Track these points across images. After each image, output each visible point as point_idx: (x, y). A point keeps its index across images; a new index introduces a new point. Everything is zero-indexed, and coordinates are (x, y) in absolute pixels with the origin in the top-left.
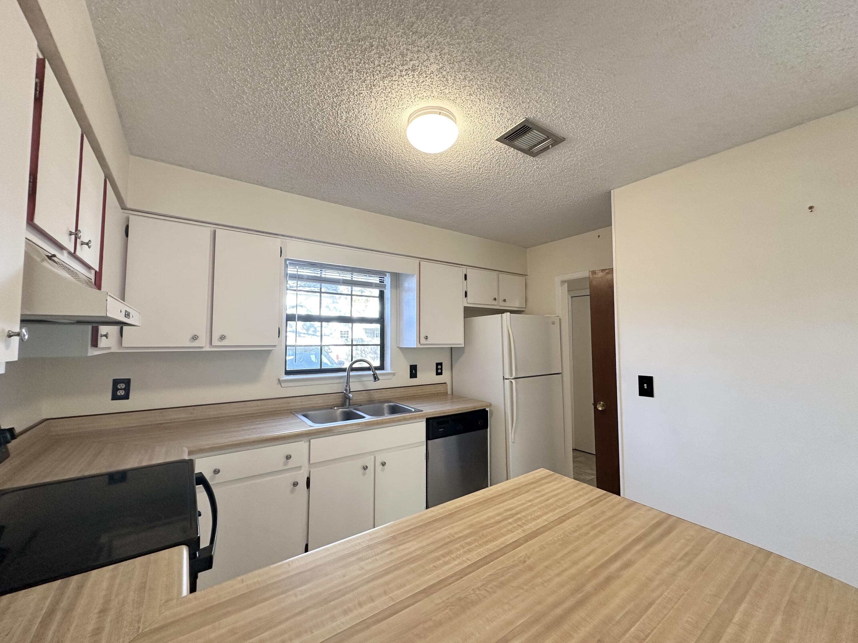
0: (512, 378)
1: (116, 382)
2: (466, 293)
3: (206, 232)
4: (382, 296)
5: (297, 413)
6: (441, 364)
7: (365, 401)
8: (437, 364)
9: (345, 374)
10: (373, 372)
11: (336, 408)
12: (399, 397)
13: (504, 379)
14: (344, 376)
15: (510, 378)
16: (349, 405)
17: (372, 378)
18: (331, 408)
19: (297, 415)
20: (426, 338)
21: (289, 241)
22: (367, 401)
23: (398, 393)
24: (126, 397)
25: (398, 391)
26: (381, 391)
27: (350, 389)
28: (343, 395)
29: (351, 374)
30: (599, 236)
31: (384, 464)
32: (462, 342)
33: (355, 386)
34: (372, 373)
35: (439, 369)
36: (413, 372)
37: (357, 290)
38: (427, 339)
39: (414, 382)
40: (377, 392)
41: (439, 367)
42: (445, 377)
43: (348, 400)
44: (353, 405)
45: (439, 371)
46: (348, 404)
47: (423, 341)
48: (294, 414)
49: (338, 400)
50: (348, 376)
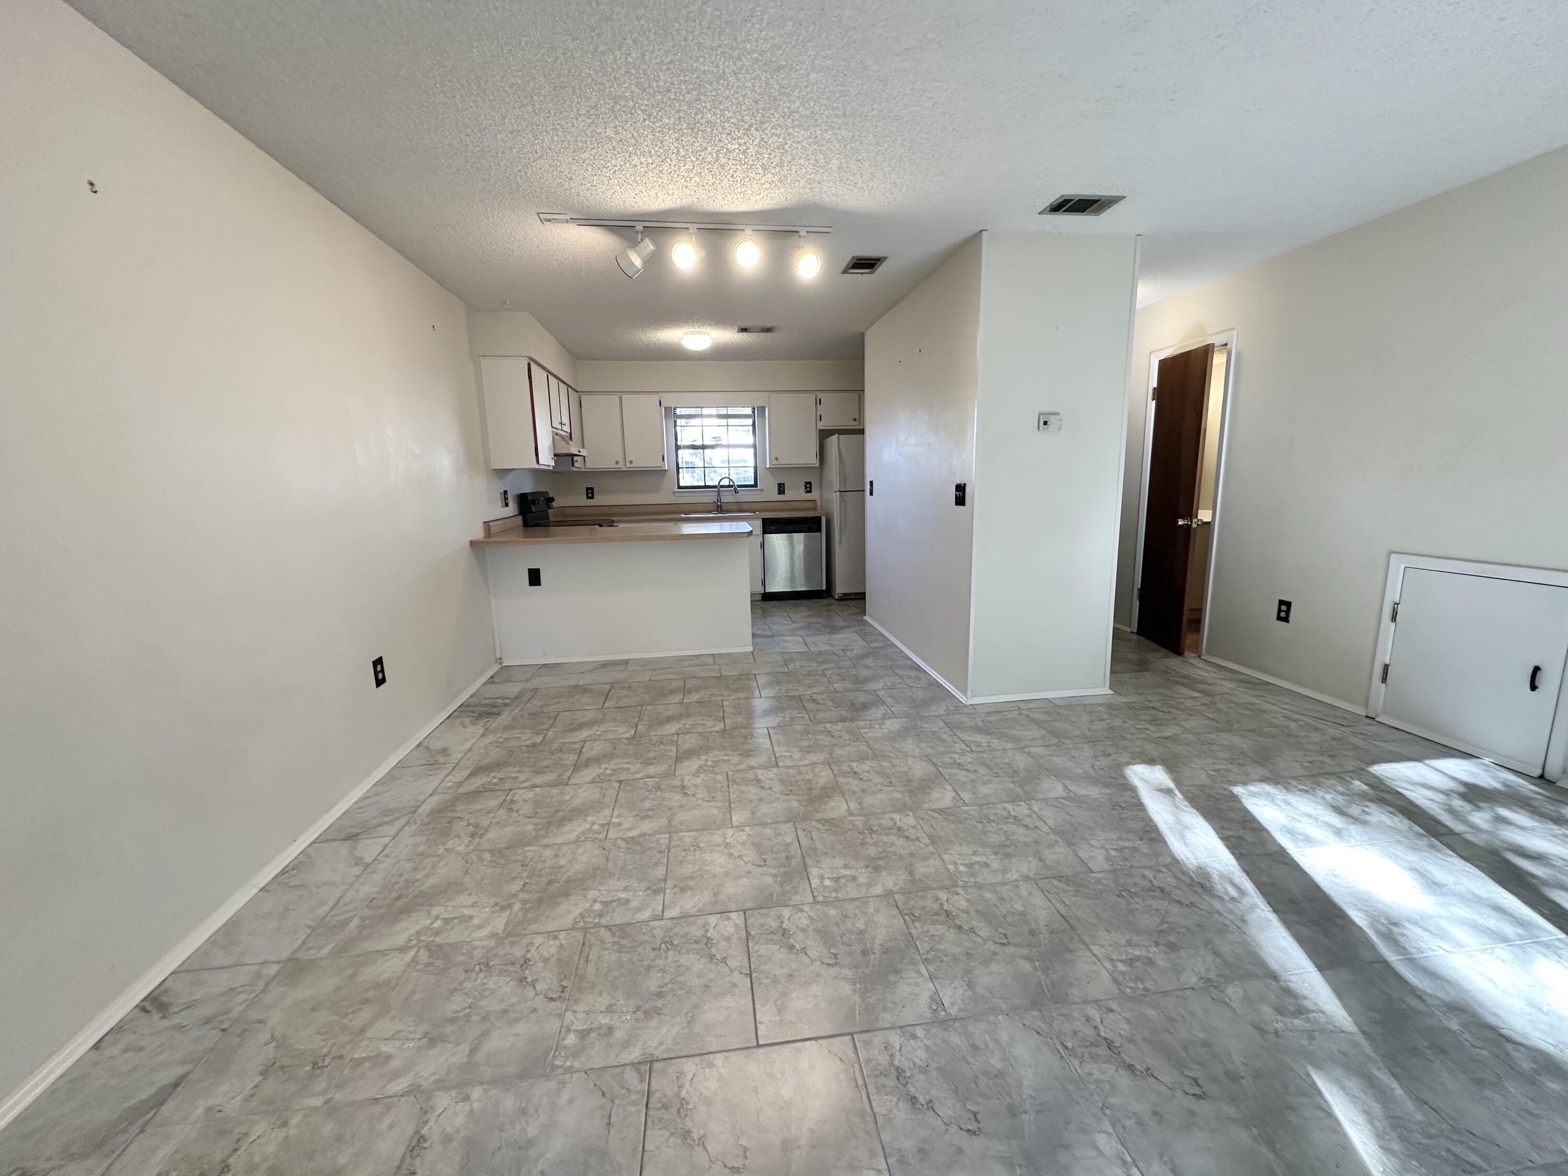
1: (588, 489)
3: (616, 398)
4: (754, 425)
6: (810, 483)
8: (807, 483)
21: (663, 394)
24: (592, 498)
33: (724, 499)
35: (808, 487)
36: (781, 489)
37: (732, 421)
42: (815, 495)
47: (775, 462)
50: (719, 491)
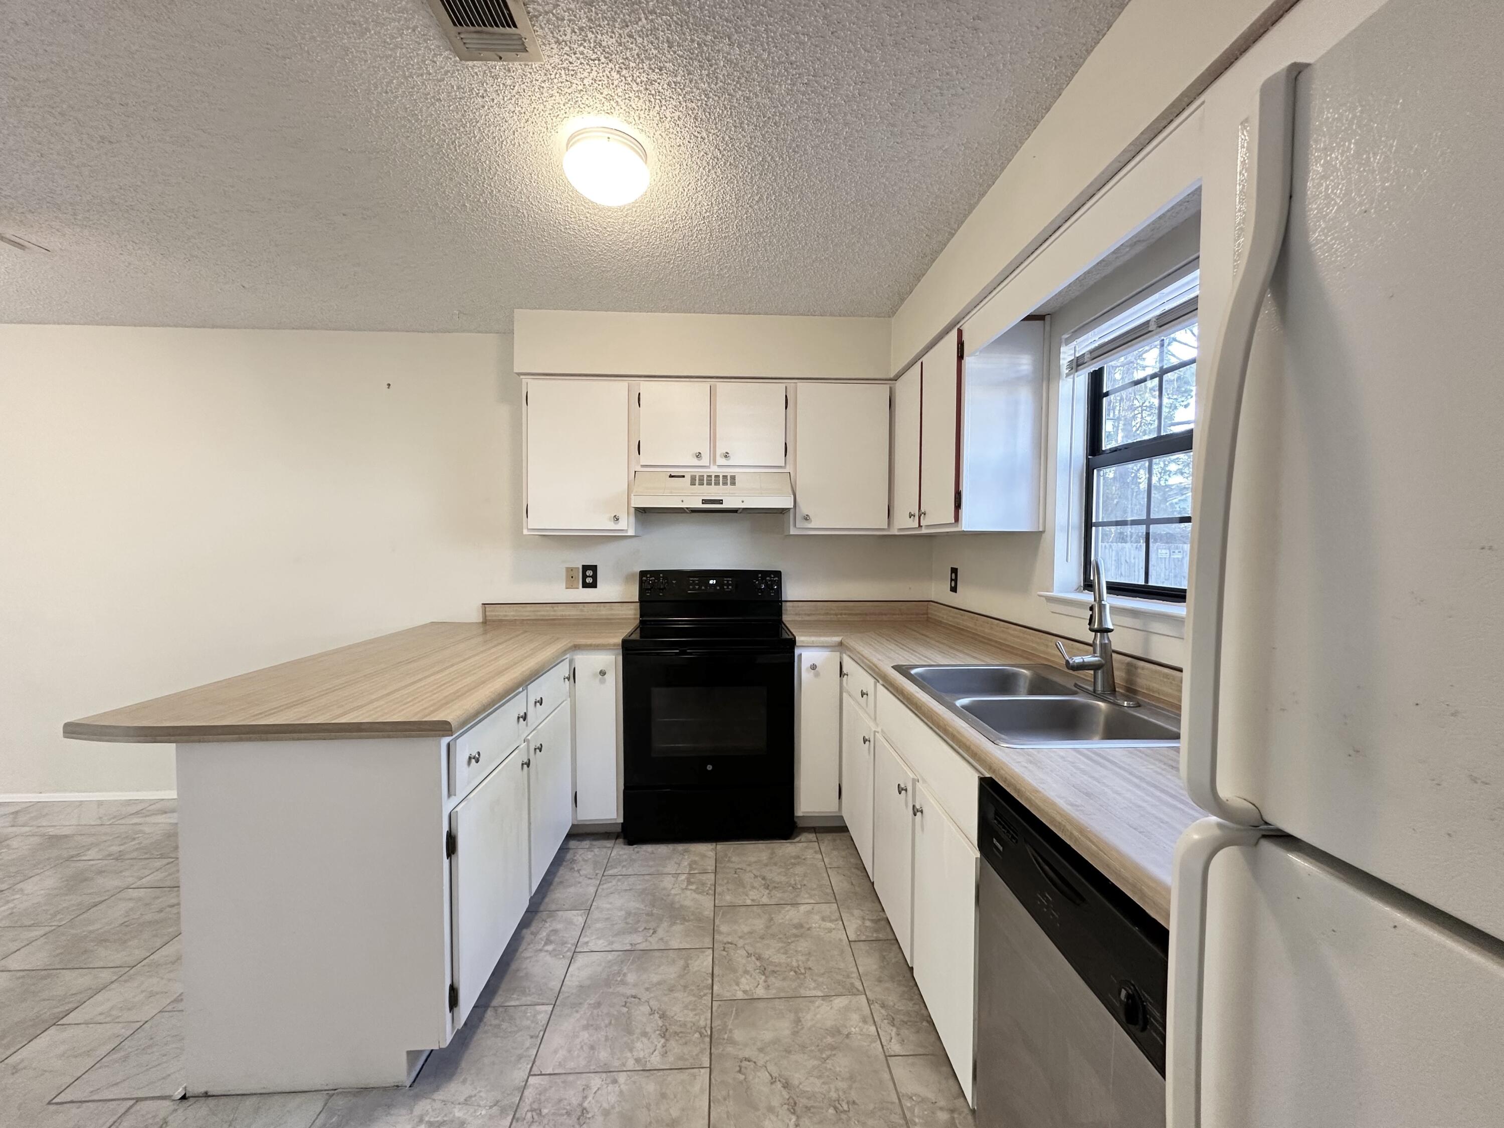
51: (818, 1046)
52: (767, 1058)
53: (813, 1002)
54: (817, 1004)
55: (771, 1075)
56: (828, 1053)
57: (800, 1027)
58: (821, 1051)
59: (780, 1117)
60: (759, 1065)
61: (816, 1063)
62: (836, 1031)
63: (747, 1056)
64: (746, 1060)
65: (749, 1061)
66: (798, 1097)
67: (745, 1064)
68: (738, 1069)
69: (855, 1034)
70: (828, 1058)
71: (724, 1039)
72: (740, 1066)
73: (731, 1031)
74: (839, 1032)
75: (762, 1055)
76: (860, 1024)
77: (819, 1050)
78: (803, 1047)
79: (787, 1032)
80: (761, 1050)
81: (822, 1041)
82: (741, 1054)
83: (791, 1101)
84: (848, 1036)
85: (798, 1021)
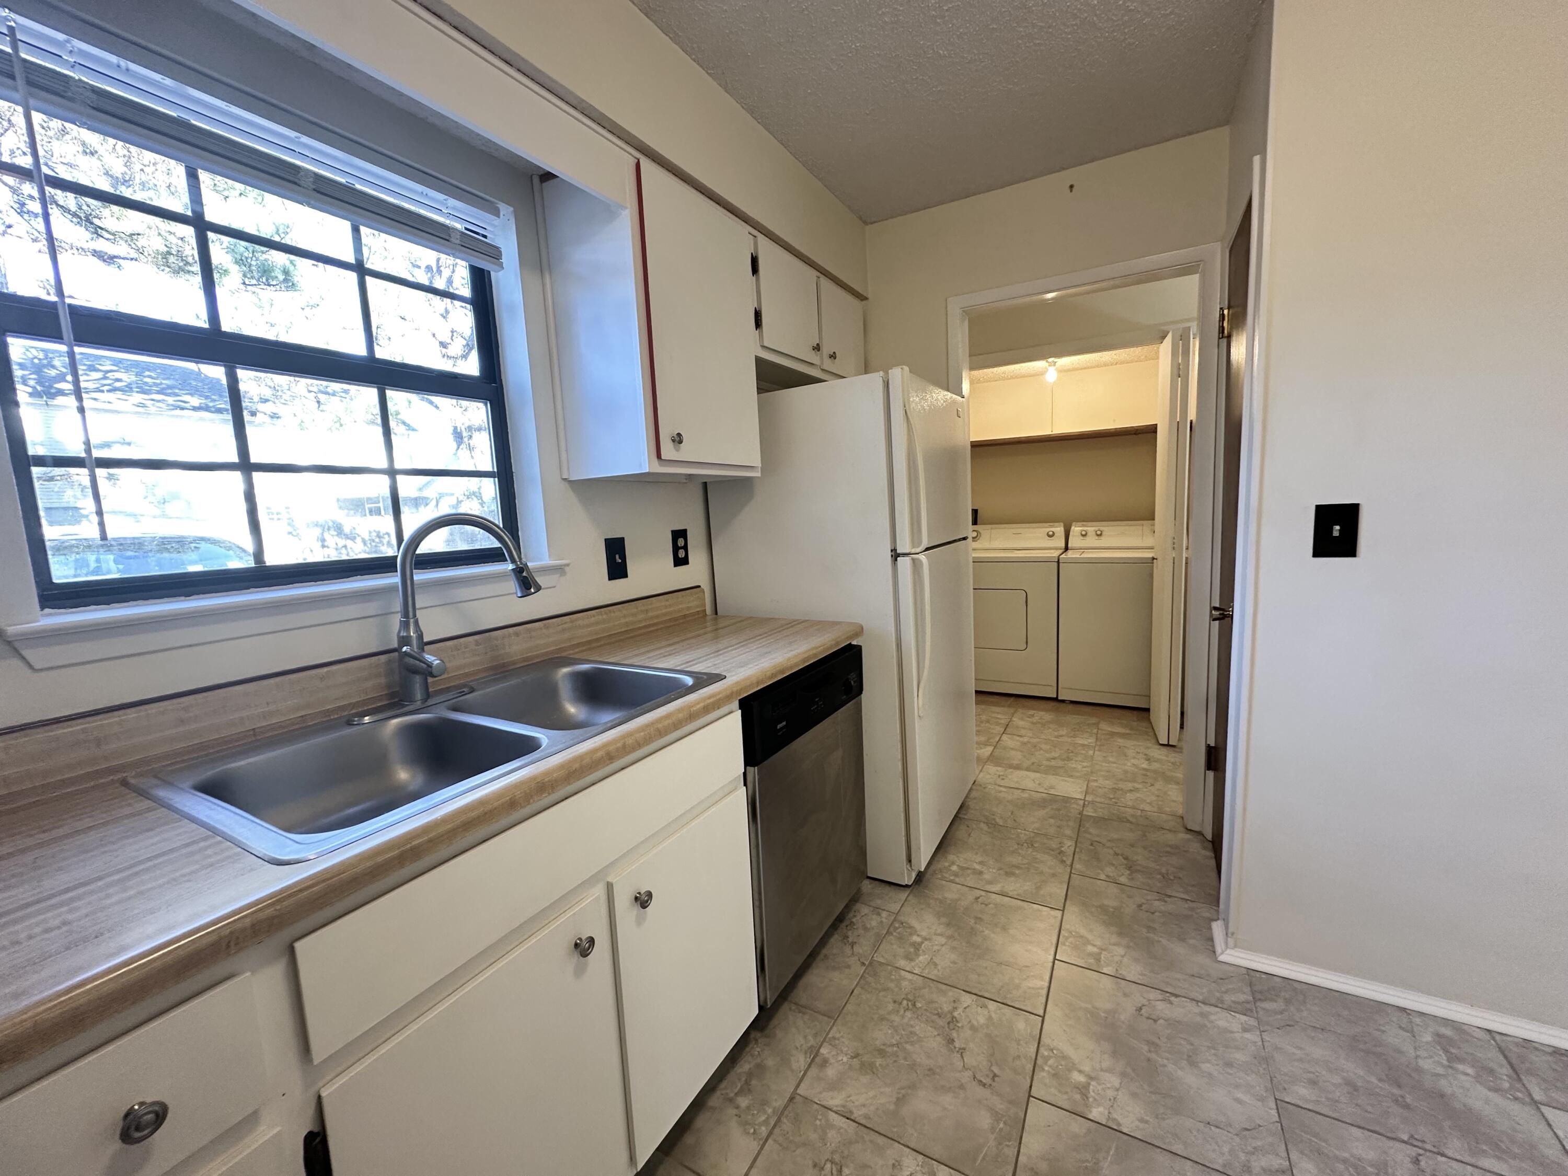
0: (918, 550)
2: (758, 315)
5: (168, 783)
7: (479, 671)
9: (394, 579)
10: (513, 561)
11: (367, 719)
12: (590, 642)
13: (895, 555)
14: (391, 589)
15: (913, 551)
16: (427, 695)
17: (512, 585)
18: (349, 723)
19: (162, 793)
20: (678, 440)
22: (486, 670)
23: (585, 628)
25: (581, 622)
26: (529, 631)
27: (420, 636)
28: (389, 662)
29: (415, 578)
30: (1071, 187)
31: (643, 901)
32: (757, 461)
34: (511, 566)
38: (680, 442)
39: (621, 589)
40: (517, 634)
41: (681, 542)
43: (418, 679)
44: (441, 692)
45: (681, 554)
46: (419, 696)
48: (144, 794)
49: (369, 684)
51: (895, 1061)
52: (957, 1075)
53: (867, 1117)
54: (863, 1111)
55: (962, 1057)
56: (889, 1050)
57: (903, 1091)
58: (895, 1054)
59: (968, 1020)
60: (971, 1073)
61: (908, 1047)
62: (867, 1068)
63: (981, 1087)
64: (984, 1085)
65: (981, 1081)
66: (944, 1027)
67: (988, 1081)
68: (996, 1079)
69: (846, 1055)
70: (893, 1045)
71: (1005, 1123)
72: (994, 1081)
73: (993, 1130)
74: (863, 1064)
75: (963, 1081)
76: (832, 1061)
77: (898, 1056)
78: (913, 1067)
79: (921, 1093)
80: (962, 1087)
81: (888, 1065)
82: (986, 1093)
83: (952, 1027)
84: (856, 1056)
85: (900, 1101)
